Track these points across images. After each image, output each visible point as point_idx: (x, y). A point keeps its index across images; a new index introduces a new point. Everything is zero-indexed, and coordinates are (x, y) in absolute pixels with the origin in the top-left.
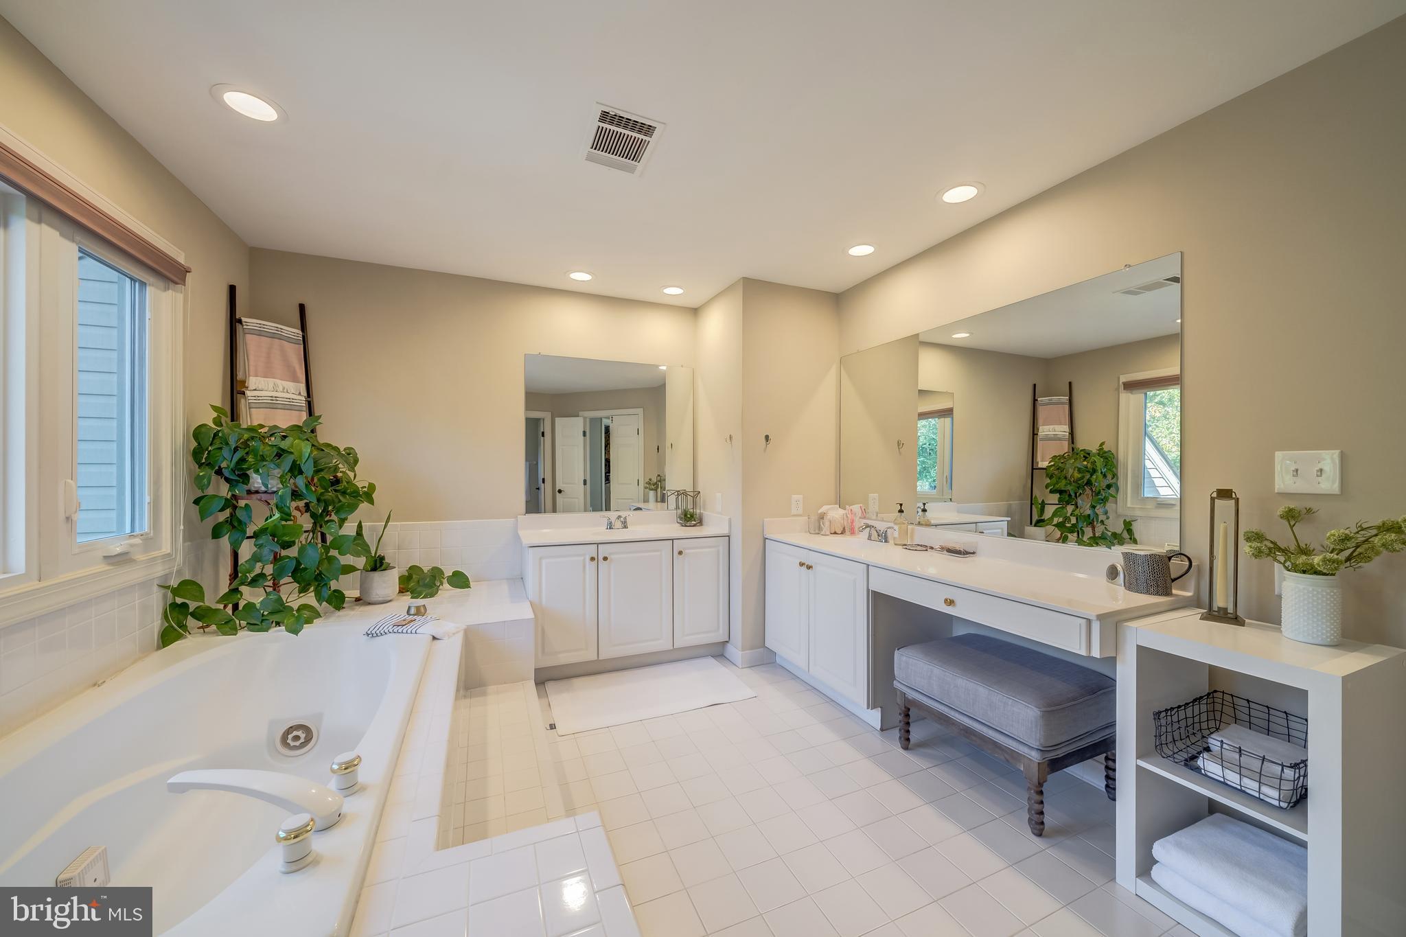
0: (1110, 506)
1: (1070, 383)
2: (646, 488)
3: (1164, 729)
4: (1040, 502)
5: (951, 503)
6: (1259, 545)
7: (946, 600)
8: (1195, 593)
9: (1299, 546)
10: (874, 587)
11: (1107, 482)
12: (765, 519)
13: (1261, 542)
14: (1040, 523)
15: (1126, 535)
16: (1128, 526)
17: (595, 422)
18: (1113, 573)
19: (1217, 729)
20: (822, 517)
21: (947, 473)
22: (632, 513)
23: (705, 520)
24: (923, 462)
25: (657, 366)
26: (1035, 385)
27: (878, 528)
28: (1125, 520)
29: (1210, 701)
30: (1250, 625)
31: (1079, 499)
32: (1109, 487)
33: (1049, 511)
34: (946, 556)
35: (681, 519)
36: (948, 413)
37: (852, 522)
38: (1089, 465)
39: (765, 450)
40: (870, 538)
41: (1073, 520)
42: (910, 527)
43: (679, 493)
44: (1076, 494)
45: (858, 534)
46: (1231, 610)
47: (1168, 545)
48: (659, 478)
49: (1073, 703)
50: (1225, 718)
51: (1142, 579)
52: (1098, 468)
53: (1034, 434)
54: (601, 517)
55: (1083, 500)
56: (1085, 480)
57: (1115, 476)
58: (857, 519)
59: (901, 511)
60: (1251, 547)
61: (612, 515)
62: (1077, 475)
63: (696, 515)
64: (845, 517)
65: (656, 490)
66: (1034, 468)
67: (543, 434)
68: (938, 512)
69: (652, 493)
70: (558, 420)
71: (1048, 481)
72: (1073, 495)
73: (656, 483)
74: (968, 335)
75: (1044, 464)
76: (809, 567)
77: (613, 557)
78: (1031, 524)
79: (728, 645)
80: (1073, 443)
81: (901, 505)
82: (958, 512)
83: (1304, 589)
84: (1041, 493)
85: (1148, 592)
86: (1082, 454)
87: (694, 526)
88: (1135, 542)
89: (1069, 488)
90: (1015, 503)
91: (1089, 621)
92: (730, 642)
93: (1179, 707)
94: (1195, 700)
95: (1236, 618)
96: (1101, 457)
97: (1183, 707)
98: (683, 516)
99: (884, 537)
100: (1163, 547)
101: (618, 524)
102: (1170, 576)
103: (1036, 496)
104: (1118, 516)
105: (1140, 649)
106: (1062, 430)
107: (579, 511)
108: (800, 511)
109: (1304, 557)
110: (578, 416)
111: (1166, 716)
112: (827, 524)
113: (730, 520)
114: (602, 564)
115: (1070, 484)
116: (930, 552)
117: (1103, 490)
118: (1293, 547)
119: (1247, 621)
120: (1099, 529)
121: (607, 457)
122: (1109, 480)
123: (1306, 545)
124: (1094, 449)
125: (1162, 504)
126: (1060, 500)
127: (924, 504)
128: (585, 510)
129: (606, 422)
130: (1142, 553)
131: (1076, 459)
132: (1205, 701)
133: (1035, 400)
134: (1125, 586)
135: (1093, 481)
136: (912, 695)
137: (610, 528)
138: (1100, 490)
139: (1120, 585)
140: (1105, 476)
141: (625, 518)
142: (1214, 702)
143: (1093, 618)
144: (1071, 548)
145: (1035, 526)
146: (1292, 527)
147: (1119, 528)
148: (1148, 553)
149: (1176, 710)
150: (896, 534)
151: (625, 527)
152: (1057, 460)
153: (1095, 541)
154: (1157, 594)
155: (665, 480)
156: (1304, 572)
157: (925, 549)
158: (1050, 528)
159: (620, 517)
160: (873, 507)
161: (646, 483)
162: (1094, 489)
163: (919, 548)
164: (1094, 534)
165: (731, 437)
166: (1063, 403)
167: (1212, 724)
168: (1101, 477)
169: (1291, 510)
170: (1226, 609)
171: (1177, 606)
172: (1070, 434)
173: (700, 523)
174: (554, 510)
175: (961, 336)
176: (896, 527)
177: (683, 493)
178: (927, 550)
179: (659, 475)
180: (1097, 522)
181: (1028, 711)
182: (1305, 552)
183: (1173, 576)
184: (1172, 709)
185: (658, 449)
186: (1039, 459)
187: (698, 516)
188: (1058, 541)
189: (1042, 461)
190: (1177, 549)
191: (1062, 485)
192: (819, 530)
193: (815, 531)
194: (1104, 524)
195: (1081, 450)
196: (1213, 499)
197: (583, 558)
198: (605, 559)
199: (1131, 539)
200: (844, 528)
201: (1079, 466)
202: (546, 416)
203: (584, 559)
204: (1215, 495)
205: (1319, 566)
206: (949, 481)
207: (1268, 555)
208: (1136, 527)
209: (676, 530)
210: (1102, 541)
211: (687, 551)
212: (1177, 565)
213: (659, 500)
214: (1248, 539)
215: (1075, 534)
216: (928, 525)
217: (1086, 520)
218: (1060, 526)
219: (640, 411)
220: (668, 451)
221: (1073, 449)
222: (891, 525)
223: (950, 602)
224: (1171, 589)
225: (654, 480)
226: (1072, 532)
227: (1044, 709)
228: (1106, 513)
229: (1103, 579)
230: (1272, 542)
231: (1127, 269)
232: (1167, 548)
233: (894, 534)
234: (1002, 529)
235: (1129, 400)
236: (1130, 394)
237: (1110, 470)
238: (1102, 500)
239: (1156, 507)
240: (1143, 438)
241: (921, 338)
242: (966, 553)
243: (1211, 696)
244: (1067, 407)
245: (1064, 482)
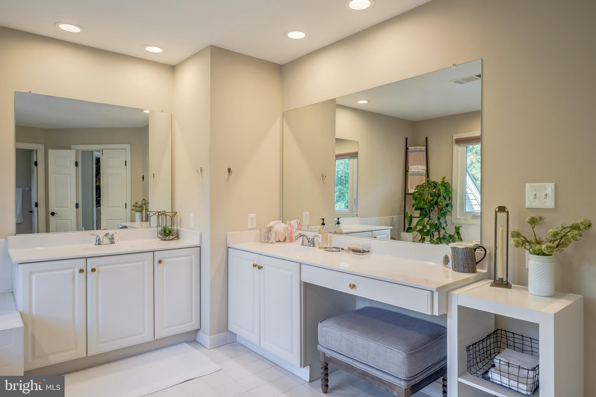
0: (448, 217)
1: (426, 138)
2: (132, 210)
3: (472, 356)
4: (409, 216)
5: (357, 218)
6: (518, 239)
7: (350, 285)
8: (488, 271)
9: (536, 239)
10: (305, 279)
11: (446, 202)
12: (228, 233)
13: (519, 238)
14: (409, 230)
15: (456, 236)
16: (457, 230)
17: (86, 154)
18: (446, 260)
19: (499, 353)
20: (270, 230)
21: (355, 197)
22: (118, 231)
23: (181, 235)
24: (341, 190)
25: (142, 110)
26: (407, 138)
27: (308, 237)
28: (456, 227)
29: (495, 336)
30: (515, 287)
31: (431, 213)
32: (447, 205)
33: (415, 221)
34: (352, 255)
35: (161, 234)
36: (355, 155)
37: (291, 232)
38: (437, 192)
39: (228, 180)
40: (303, 244)
41: (428, 228)
42: (329, 235)
43: (160, 214)
44: (429, 210)
45: (295, 241)
46: (505, 280)
47: (475, 241)
48: (144, 202)
49: (424, 346)
50: (503, 345)
51: (461, 263)
52: (442, 194)
53: (406, 171)
54: (91, 235)
55: (433, 215)
56: (434, 201)
57: (450, 198)
58: (294, 230)
59: (323, 224)
60: (514, 240)
61: (101, 233)
62: (430, 198)
63: (174, 231)
64: (286, 229)
65: (142, 212)
66: (406, 193)
67: (36, 164)
68: (347, 225)
69: (138, 214)
70: (51, 152)
71: (414, 202)
72: (428, 211)
73: (141, 206)
74: (366, 102)
75: (411, 191)
76: (260, 268)
77: (101, 268)
78: (404, 231)
79: (200, 332)
80: (428, 177)
81: (323, 219)
82: (362, 224)
83: (538, 264)
84: (410, 210)
85: (464, 272)
86: (433, 184)
87: (172, 240)
88: (461, 240)
89: (426, 206)
90: (396, 217)
91: (432, 292)
92: (201, 330)
93: (480, 341)
94: (487, 336)
95: (507, 284)
96: (443, 186)
97: (482, 342)
98: (162, 232)
99: (312, 243)
100: (472, 242)
101: (106, 241)
102: (475, 261)
103: (407, 212)
104: (452, 224)
105: (460, 307)
106: (422, 168)
107: (72, 230)
108: (254, 226)
109: (538, 246)
110: (70, 149)
111: (473, 348)
112: (274, 235)
113: (201, 234)
114: (91, 275)
115: (426, 204)
116: (342, 252)
117: (444, 207)
118: (534, 241)
119: (513, 285)
120: (442, 232)
121: (98, 184)
122: (447, 202)
123: (539, 238)
124: (439, 181)
125: (474, 216)
126: (421, 214)
127: (338, 219)
128: (78, 229)
129: (96, 154)
130: (461, 247)
131: (429, 188)
132: (492, 337)
133: (407, 149)
134: (452, 268)
135: (439, 202)
136: (330, 354)
137: (99, 244)
138: (442, 207)
139: (450, 268)
140: (445, 198)
141: (113, 235)
142: (497, 336)
143: (434, 290)
144: (427, 246)
145: (407, 232)
146: (533, 228)
147: (452, 232)
148: (464, 247)
149: (478, 343)
150: (320, 241)
151: (113, 243)
152: (419, 188)
153: (440, 240)
154: (469, 272)
155: (148, 203)
156: (538, 254)
157: (338, 250)
158: (415, 233)
159: (107, 234)
160: (306, 222)
161: (133, 206)
162: (439, 207)
163: (335, 250)
164: (440, 236)
165: (201, 169)
166: (422, 151)
167: (496, 350)
168: (443, 199)
169: (533, 218)
170: (502, 279)
171: (478, 279)
172: (426, 171)
173: (177, 237)
174: (48, 230)
175: (362, 102)
176: (320, 236)
177: (163, 214)
178: (339, 251)
179: (144, 200)
180: (441, 228)
181: (399, 355)
182: (539, 243)
183: (477, 261)
184: (476, 343)
185: (143, 178)
186: (409, 188)
187: (175, 232)
188: (419, 241)
189: (411, 189)
190: (479, 243)
191: (421, 205)
192: (268, 240)
193: (265, 240)
194: (444, 229)
195: (433, 182)
196: (496, 213)
197: (71, 271)
198: (93, 270)
199: (459, 238)
200: (285, 238)
201: (431, 192)
202: (40, 148)
203: (74, 272)
204: (497, 210)
205: (545, 251)
206: (356, 202)
207: (522, 245)
208: (462, 231)
209: (157, 243)
210: (443, 240)
211: (166, 260)
212: (479, 253)
213: (144, 219)
214: (513, 236)
215: (429, 237)
216: (341, 233)
217: (435, 227)
218: (420, 231)
219: (128, 146)
220: (151, 180)
221: (428, 181)
222: (317, 234)
223: (353, 286)
224: (476, 268)
225: (140, 203)
226: (427, 235)
227: (408, 353)
228: (446, 222)
229: (441, 264)
230: (524, 237)
231: (454, 67)
232: (474, 243)
233: (319, 240)
234: (387, 234)
235: (458, 149)
236: (459, 147)
237: (448, 194)
238: (444, 214)
239: (472, 218)
240: (465, 173)
241: (338, 102)
242: (364, 252)
243: (496, 333)
244: (425, 153)
245: (423, 202)
